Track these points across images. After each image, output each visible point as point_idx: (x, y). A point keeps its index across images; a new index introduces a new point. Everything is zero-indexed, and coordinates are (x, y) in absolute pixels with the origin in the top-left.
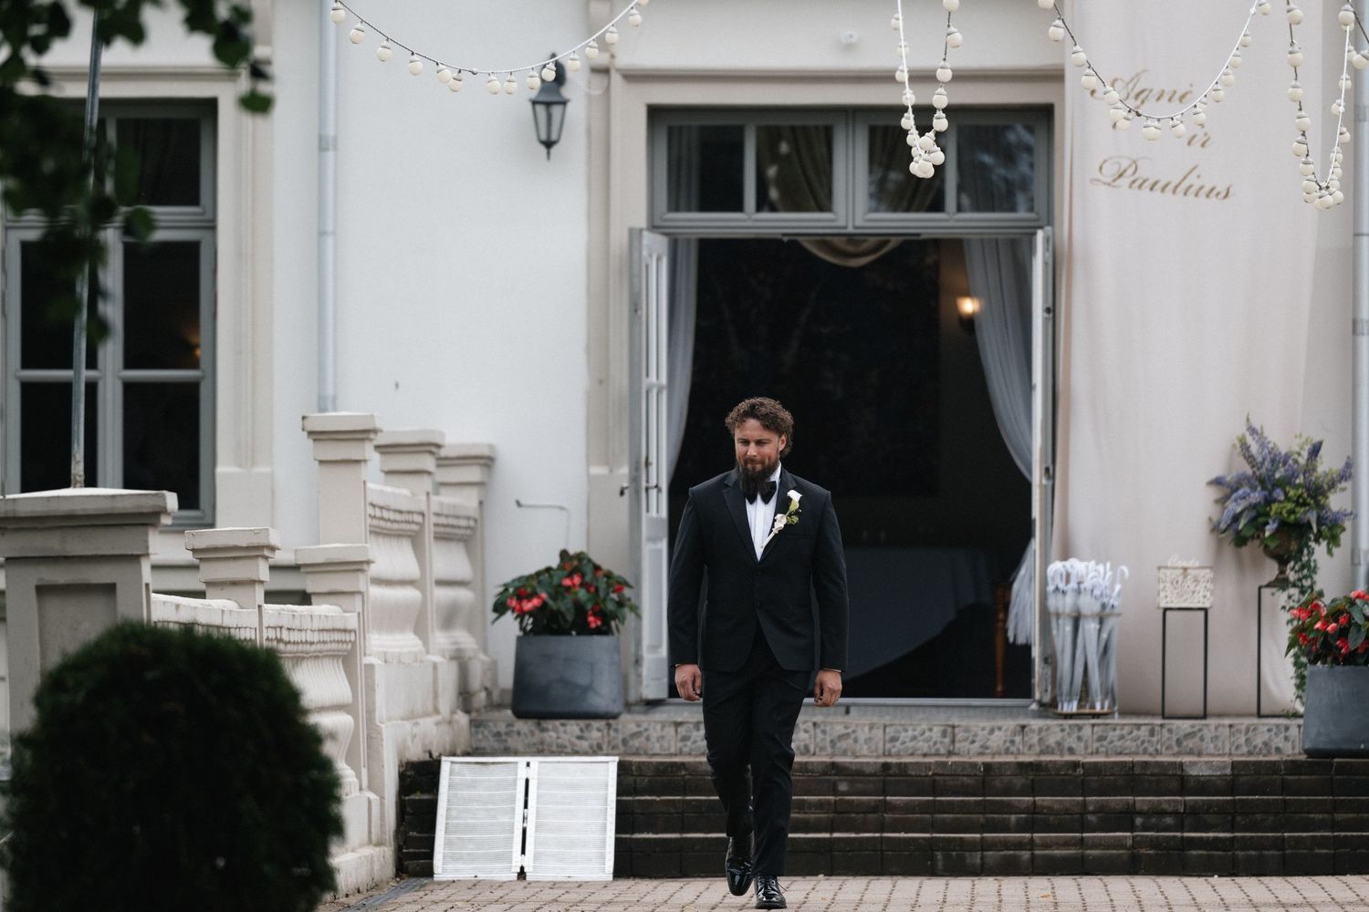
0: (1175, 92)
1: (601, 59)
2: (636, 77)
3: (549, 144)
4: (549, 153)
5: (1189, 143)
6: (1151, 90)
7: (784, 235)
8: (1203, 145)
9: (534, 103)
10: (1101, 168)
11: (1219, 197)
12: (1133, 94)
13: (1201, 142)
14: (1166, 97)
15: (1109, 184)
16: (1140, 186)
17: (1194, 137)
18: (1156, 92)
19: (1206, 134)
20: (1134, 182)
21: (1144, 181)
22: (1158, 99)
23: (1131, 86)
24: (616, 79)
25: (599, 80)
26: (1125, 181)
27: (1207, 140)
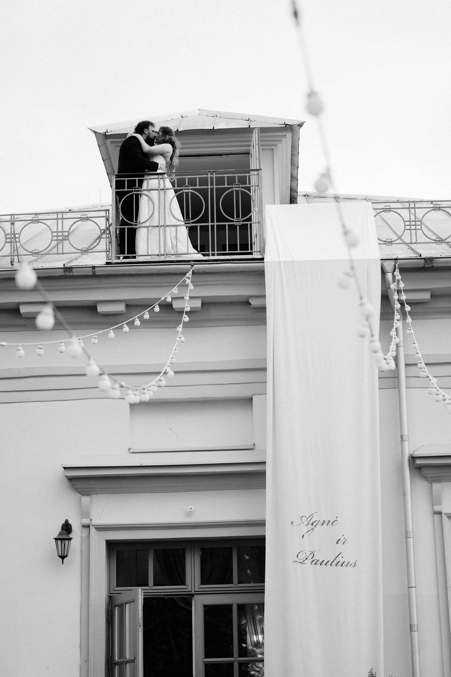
0: (330, 521)
1: (86, 521)
2: (101, 528)
3: (63, 557)
4: (63, 561)
5: (337, 543)
6: (319, 521)
7: (165, 595)
8: (344, 543)
9: (56, 539)
10: (298, 556)
11: (351, 566)
12: (311, 523)
13: (343, 542)
14: (325, 523)
15: (302, 563)
16: (316, 564)
17: (339, 540)
18: (322, 521)
19: (345, 538)
20: (313, 561)
21: (317, 561)
22: (322, 525)
23: (309, 519)
24: (92, 529)
25: (85, 530)
26: (309, 561)
27: (345, 541)
